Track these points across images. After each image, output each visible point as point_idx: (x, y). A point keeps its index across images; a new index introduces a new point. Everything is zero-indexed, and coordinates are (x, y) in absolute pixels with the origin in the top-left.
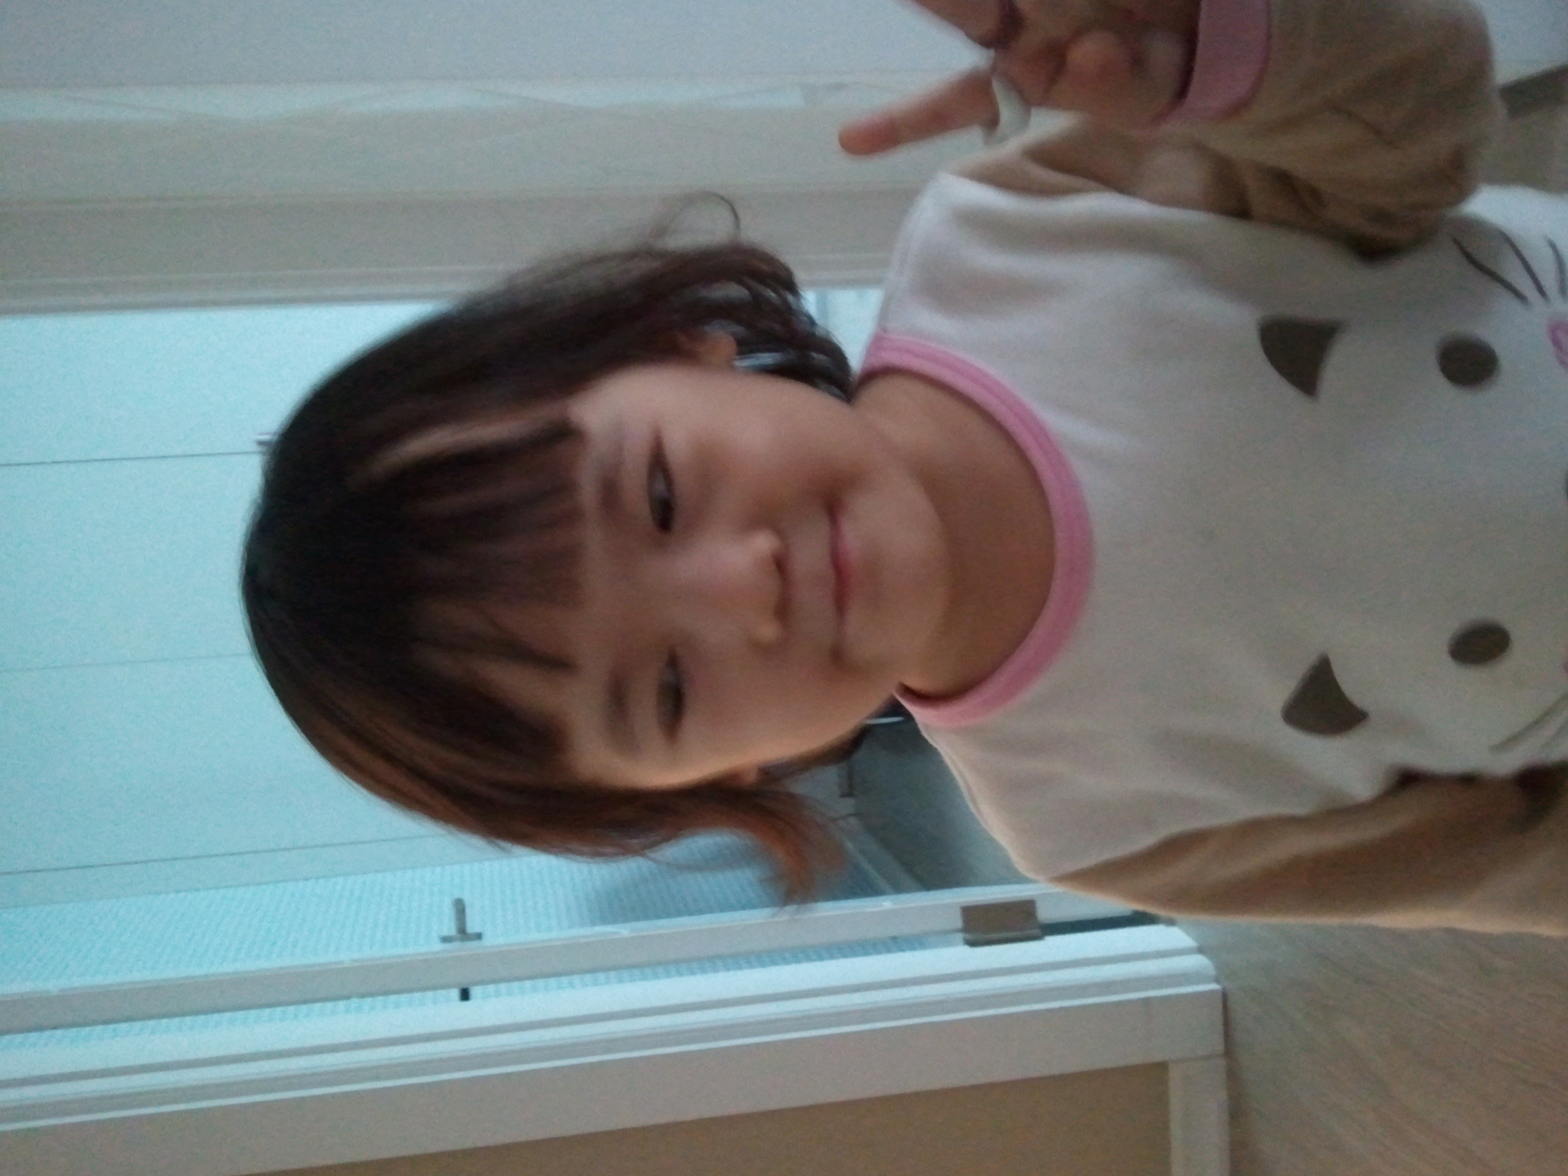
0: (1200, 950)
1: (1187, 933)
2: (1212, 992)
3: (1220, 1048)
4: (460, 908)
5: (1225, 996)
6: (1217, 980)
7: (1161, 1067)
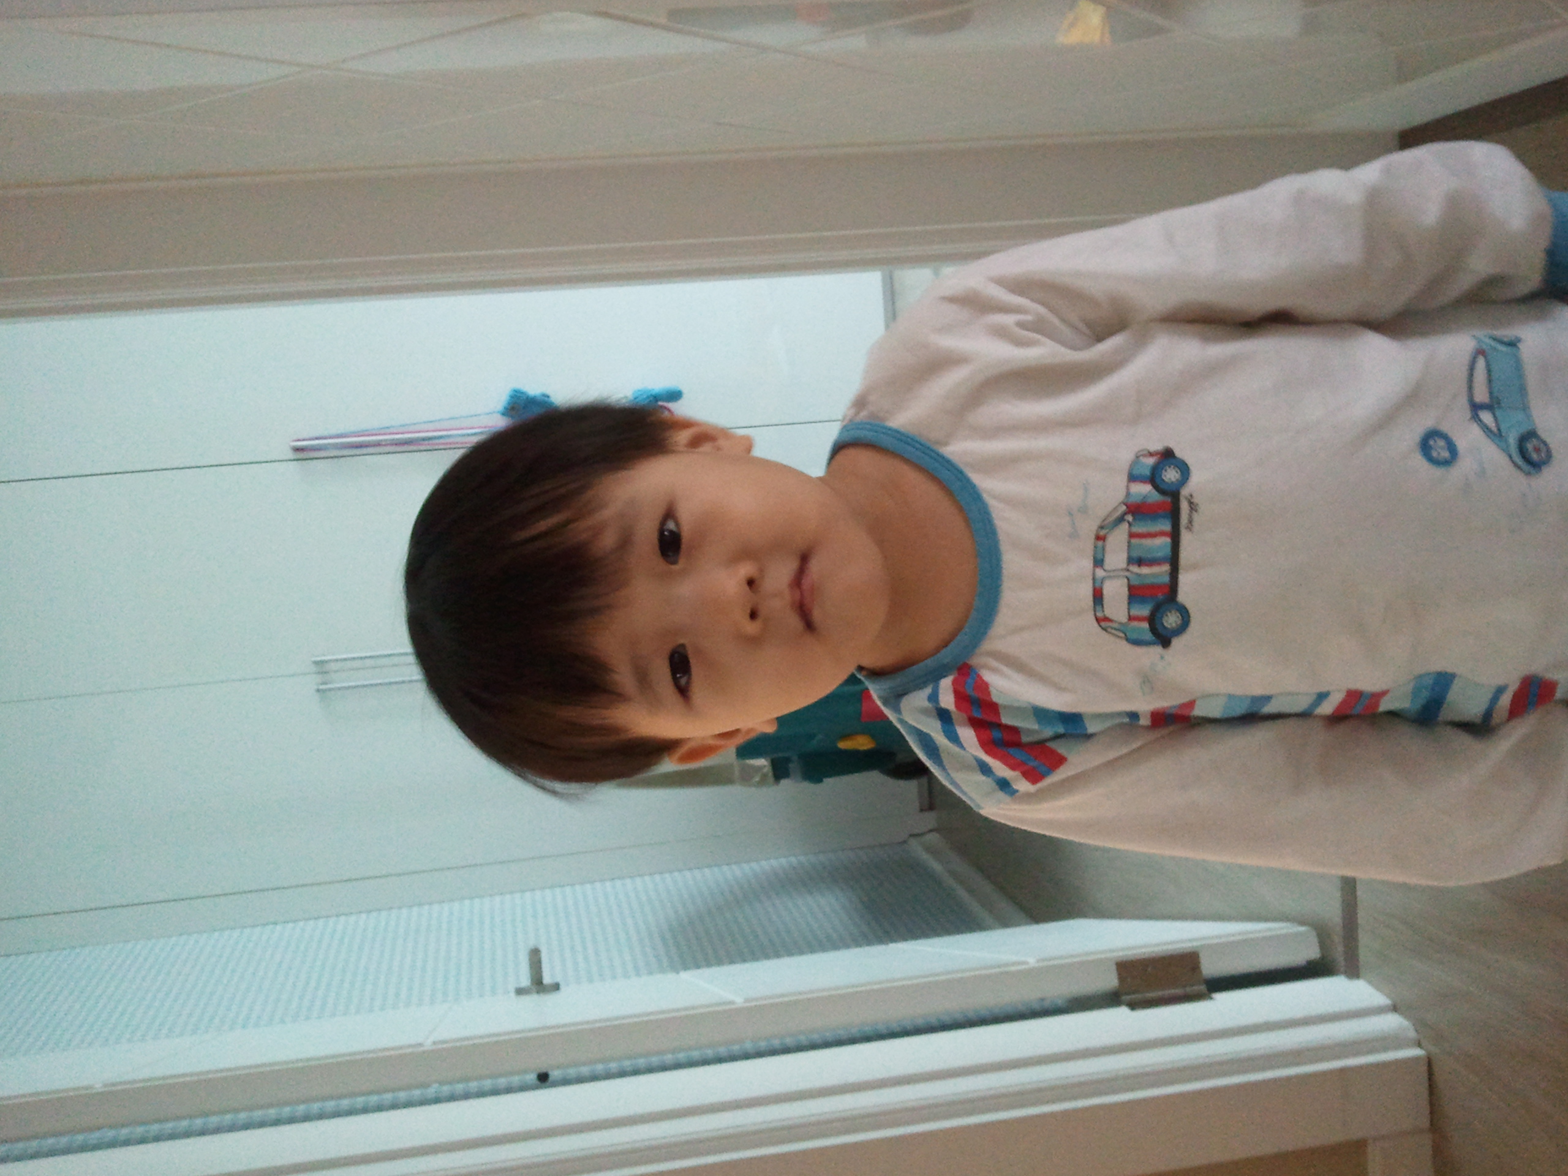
0: (1395, 1009)
1: (1378, 988)
2: (1416, 1059)
3: (1424, 1122)
4: (535, 957)
5: (1430, 1062)
6: (1419, 1045)
7: (1359, 1146)
